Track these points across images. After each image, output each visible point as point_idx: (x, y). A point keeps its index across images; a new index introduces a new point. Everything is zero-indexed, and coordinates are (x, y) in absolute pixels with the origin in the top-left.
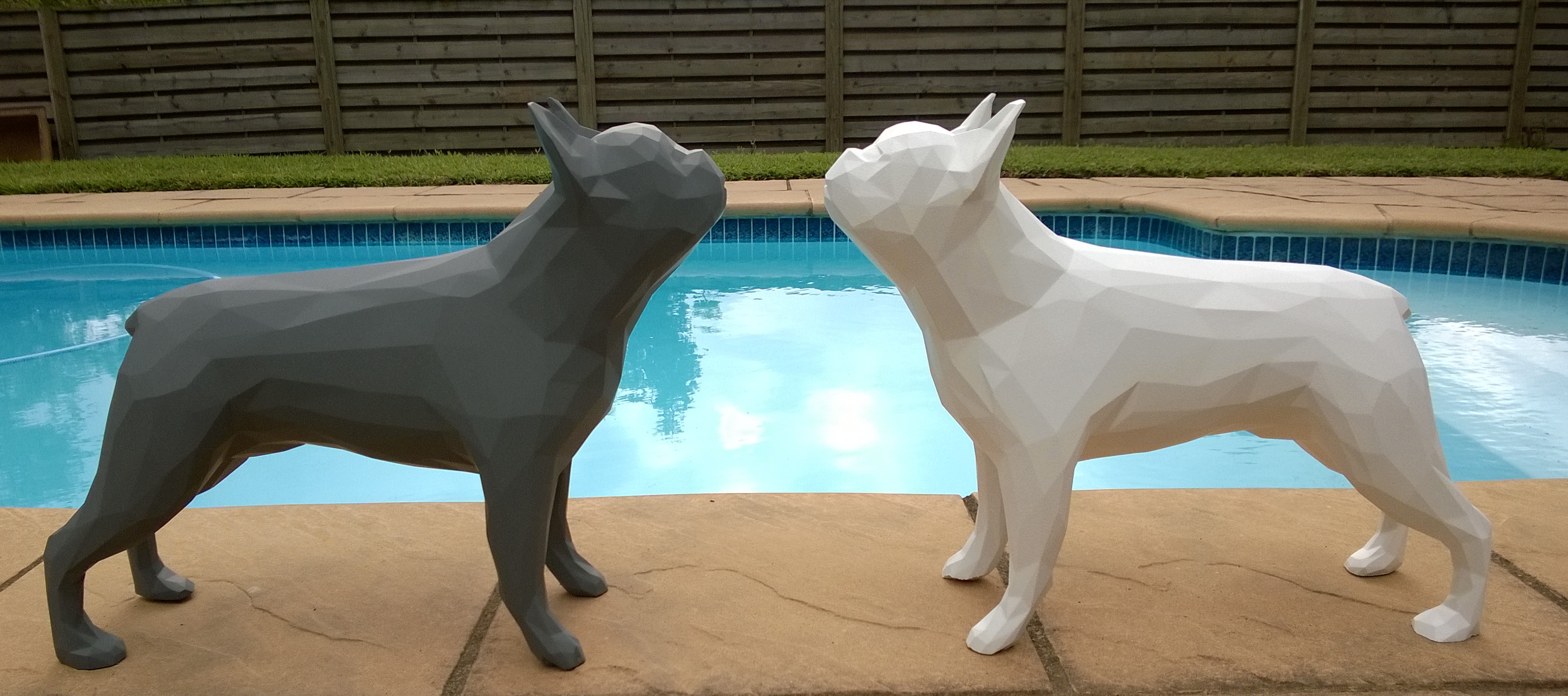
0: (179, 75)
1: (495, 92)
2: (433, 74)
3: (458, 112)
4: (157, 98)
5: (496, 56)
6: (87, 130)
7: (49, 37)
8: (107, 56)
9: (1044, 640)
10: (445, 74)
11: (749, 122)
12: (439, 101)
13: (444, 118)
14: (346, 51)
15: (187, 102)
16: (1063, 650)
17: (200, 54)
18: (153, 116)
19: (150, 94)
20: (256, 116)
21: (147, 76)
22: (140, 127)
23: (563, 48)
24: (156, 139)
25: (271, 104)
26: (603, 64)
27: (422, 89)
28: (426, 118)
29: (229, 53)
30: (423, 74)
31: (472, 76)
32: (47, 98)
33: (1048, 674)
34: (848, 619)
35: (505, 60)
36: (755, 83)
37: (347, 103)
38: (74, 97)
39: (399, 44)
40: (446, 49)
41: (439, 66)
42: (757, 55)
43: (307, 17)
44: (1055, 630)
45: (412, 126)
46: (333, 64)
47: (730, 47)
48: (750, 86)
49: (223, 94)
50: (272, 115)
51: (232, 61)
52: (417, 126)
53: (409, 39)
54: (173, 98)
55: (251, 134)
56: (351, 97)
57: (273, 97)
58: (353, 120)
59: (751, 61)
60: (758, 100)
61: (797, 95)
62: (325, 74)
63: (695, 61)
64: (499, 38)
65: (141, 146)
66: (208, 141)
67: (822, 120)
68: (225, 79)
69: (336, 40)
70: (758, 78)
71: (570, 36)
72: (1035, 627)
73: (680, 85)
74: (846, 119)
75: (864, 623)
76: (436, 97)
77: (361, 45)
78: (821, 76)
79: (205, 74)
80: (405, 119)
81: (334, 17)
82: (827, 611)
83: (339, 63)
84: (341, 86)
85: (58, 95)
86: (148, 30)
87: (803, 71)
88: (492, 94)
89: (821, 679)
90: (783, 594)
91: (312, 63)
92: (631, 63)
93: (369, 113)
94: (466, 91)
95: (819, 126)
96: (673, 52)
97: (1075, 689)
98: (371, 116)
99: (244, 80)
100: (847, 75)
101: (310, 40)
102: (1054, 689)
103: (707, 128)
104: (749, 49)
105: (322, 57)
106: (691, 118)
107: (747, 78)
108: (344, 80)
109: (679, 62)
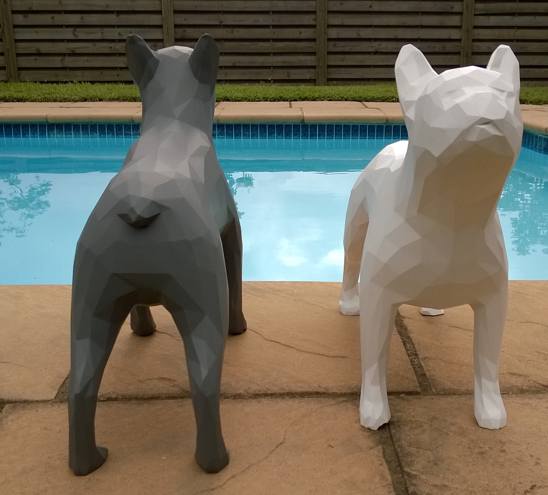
1: (112, 46)
2: (74, 34)
3: (90, 58)
5: (114, 24)
9: (419, 364)
10: (82, 34)
11: (269, 67)
12: (77, 51)
13: (81, 62)
14: (19, 19)
16: (429, 369)
23: (155, 20)
26: (180, 30)
27: (67, 44)
28: (70, 62)
30: (68, 34)
31: (98, 36)
33: (419, 382)
34: (304, 352)
35: (119, 26)
36: (274, 43)
37: (21, 51)
39: (53, 15)
40: (82, 19)
41: (78, 29)
42: (275, 26)
44: (425, 358)
45: (61, 66)
46: (11, 27)
47: (258, 21)
48: (269, 45)
52: (64, 66)
53: (59, 12)
56: (23, 47)
58: (24, 62)
59: (271, 30)
60: (275, 54)
61: (298, 51)
62: (6, 33)
63: (236, 29)
64: (115, 12)
67: (314, 67)
69: (14, 12)
70: (274, 40)
71: (159, 12)
72: (414, 357)
73: (227, 44)
74: (329, 66)
75: (314, 354)
76: (75, 48)
77: (29, 15)
78: (314, 40)
80: (57, 62)
82: (292, 347)
83: (15, 26)
84: (17, 41)
87: (302, 36)
88: (111, 48)
89: (285, 385)
90: (266, 338)
92: (196, 30)
93: (33, 58)
94: (95, 45)
95: (312, 70)
96: (223, 24)
97: (434, 391)
98: (35, 60)
100: (329, 40)
102: (422, 391)
103: (243, 71)
104: (270, 22)
105: (5, 22)
106: (234, 64)
107: (268, 40)
108: (18, 37)
109: (226, 30)
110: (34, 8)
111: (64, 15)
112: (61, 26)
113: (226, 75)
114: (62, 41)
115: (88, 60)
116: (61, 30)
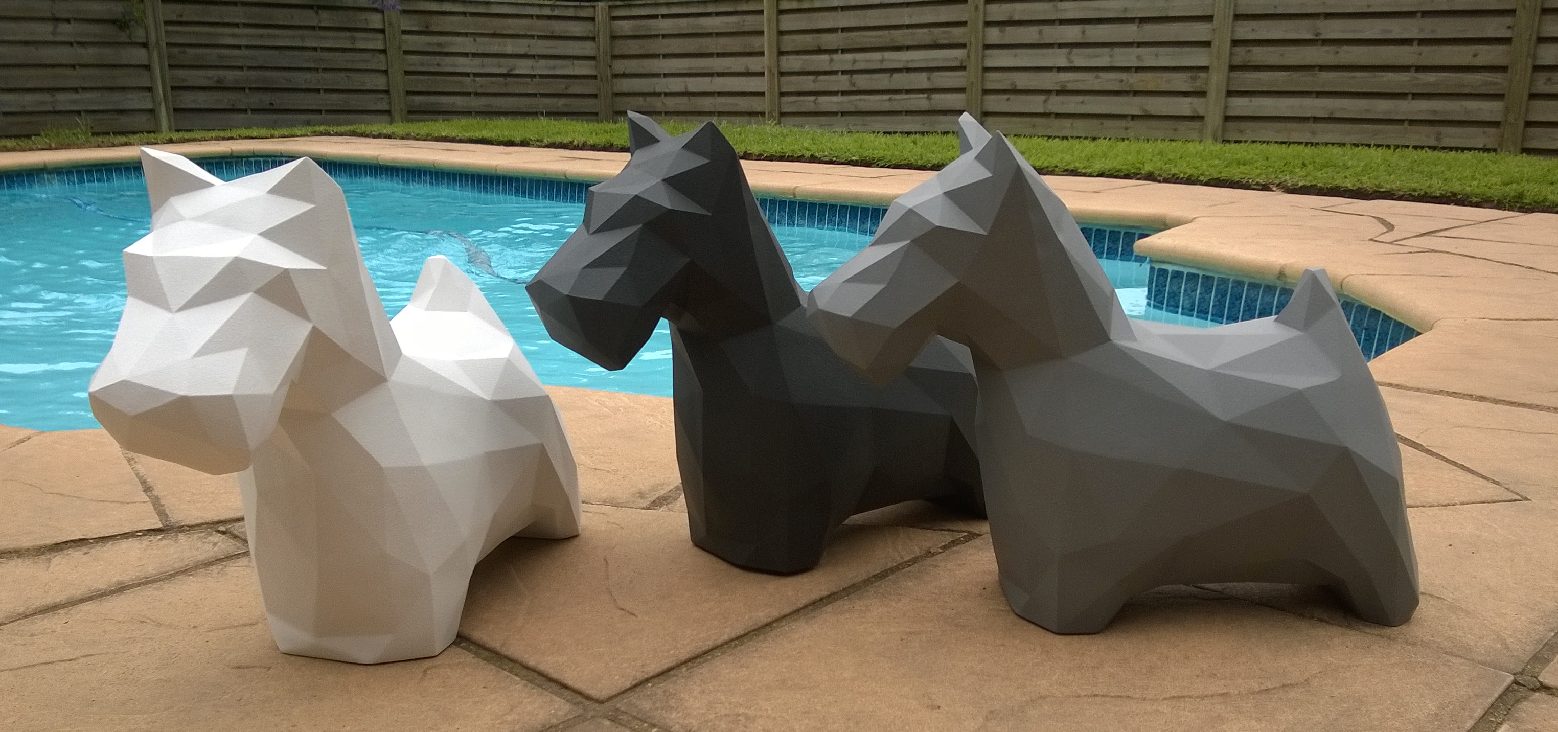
0: (859, 56)
1: (1124, 78)
2: (1068, 59)
3: (1087, 98)
4: (840, 77)
5: (1131, 40)
6: (789, 103)
7: (769, 20)
8: (808, 38)
10: (1080, 58)
11: (1400, 122)
12: (1070, 87)
13: (1072, 105)
14: (994, 35)
15: (862, 81)
17: (875, 37)
18: (835, 93)
19: (835, 72)
20: (913, 96)
21: (835, 57)
22: (827, 103)
23: (1200, 31)
24: (835, 114)
25: (925, 85)
26: (1240, 50)
27: (1056, 74)
28: (1057, 104)
29: (898, 37)
30: (1059, 58)
31: (1104, 62)
32: (762, 74)
35: (1139, 45)
36: (1416, 75)
37: (989, 86)
38: (782, 74)
39: (1041, 27)
40: (1083, 32)
41: (1075, 50)
42: (1422, 42)
45: (1041, 111)
46: (980, 47)
47: (1391, 31)
48: (1407, 78)
49: (889, 75)
50: (925, 95)
51: (901, 44)
52: (1047, 112)
53: (1051, 22)
54: (851, 77)
55: (908, 113)
56: (995, 80)
57: (929, 79)
59: (1415, 48)
60: (1416, 96)
61: (1467, 91)
62: (973, 57)
63: (1346, 48)
64: (1137, 21)
65: (823, 119)
66: (874, 118)
67: (1496, 124)
68: (893, 61)
69: (988, 24)
70: (1419, 69)
71: (1209, 18)
73: (1324, 75)
74: (1529, 124)
76: (1068, 82)
77: (1008, 28)
78: (1503, 69)
79: (877, 56)
80: (1036, 104)
83: (987, 47)
84: (987, 69)
85: (770, 71)
86: (840, 14)
87: (1479, 62)
88: (1122, 81)
91: (963, 46)
92: (1271, 49)
93: (1006, 97)
94: (1097, 77)
95: (1492, 131)
96: (1322, 37)
98: (1008, 99)
99: (908, 62)
100: (1537, 68)
101: (963, 24)
103: (1348, 127)
104: (1414, 34)
105: (973, 40)
106: (1332, 113)
107: (1405, 68)
108: (989, 63)
109: (1326, 48)
110: (1016, 18)
111: (1058, 27)
112: (1050, 46)
113: (1313, 133)
114: (1049, 69)
115: (1082, 102)
116: (1050, 51)
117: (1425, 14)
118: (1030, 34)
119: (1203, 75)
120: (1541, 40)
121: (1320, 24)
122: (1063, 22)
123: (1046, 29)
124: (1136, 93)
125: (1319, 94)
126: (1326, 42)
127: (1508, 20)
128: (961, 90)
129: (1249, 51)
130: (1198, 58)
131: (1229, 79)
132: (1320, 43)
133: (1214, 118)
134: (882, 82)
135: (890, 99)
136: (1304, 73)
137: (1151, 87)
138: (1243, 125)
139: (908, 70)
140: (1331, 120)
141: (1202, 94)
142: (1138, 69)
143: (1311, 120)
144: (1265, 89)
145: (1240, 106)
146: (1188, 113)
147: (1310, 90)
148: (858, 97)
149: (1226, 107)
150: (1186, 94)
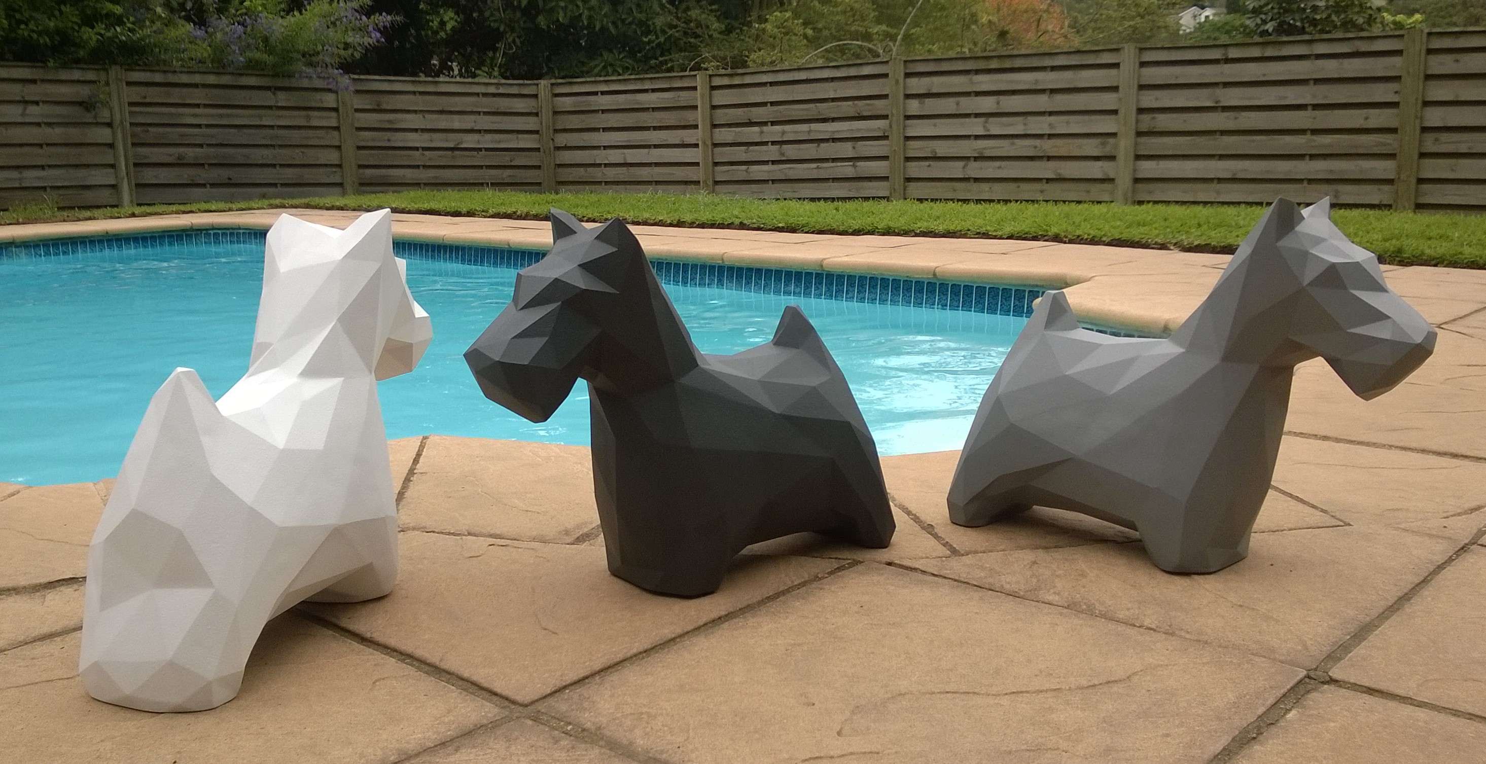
0: (788, 128)
1: (1038, 145)
2: (985, 127)
3: (1003, 164)
4: (771, 147)
5: (1043, 110)
6: (723, 173)
7: (702, 96)
8: (739, 112)
10: (996, 127)
11: (1300, 181)
12: (987, 153)
13: (990, 170)
14: (914, 107)
15: (791, 151)
17: (803, 110)
18: (766, 163)
19: (765, 143)
20: (839, 164)
21: (765, 128)
22: (758, 172)
23: (1107, 101)
24: (765, 181)
25: (851, 154)
26: (1146, 117)
27: (974, 142)
28: (976, 169)
29: (825, 109)
30: (976, 127)
31: (1018, 130)
32: (696, 145)
35: (1051, 113)
36: (1314, 137)
37: (911, 154)
38: (715, 145)
39: (958, 99)
40: (998, 103)
41: (991, 120)
42: (1316, 107)
43: (886, 76)
45: (960, 176)
46: (902, 118)
47: (1286, 98)
48: (1304, 141)
49: (816, 145)
50: (851, 163)
51: (827, 116)
52: (966, 176)
53: (967, 94)
54: (781, 147)
55: (834, 180)
56: (916, 148)
57: (854, 148)
58: (915, 170)
59: (1309, 113)
60: (1312, 157)
61: (1362, 151)
62: (894, 126)
63: (1244, 114)
64: (1048, 92)
65: (754, 187)
66: (801, 185)
67: (1390, 182)
68: (820, 132)
69: (908, 96)
70: (1315, 132)
71: (1115, 89)
73: (1226, 139)
74: (1421, 181)
76: (985, 149)
77: (927, 100)
78: (1394, 131)
79: (804, 127)
80: (955, 169)
81: (908, 75)
83: (908, 117)
84: (908, 138)
85: (704, 143)
86: (769, 89)
87: (1371, 124)
88: (1036, 147)
91: (885, 117)
92: (1174, 115)
93: (927, 163)
94: (1013, 144)
95: (1386, 188)
96: (1221, 105)
98: (929, 166)
99: (833, 132)
100: (1424, 130)
101: (886, 96)
104: (1307, 100)
105: (894, 112)
106: (1235, 174)
107: (1302, 132)
108: (910, 133)
109: (1226, 114)
110: (934, 91)
111: (974, 98)
112: (967, 116)
113: (1218, 193)
114: (968, 137)
115: (999, 168)
116: (967, 120)
117: (1317, 81)
118: (948, 105)
119: (1111, 141)
120: (1426, 104)
121: (1219, 92)
122: (978, 94)
123: (963, 100)
124: (1049, 158)
125: (1222, 157)
126: (1225, 109)
127: (1395, 86)
128: (885, 158)
129: (1154, 118)
130: (1105, 125)
131: (1136, 144)
132: (1220, 109)
133: (1124, 182)
134: (810, 151)
135: (818, 168)
136: (1208, 137)
137: (1063, 152)
138: (1151, 186)
139: (834, 140)
140: (1233, 180)
141: (1112, 158)
142: (1050, 136)
143: (1216, 181)
144: (1170, 153)
145: (1148, 168)
146: (1100, 176)
147: (1214, 153)
148: (788, 166)
149: (1135, 170)
150: (1097, 158)
